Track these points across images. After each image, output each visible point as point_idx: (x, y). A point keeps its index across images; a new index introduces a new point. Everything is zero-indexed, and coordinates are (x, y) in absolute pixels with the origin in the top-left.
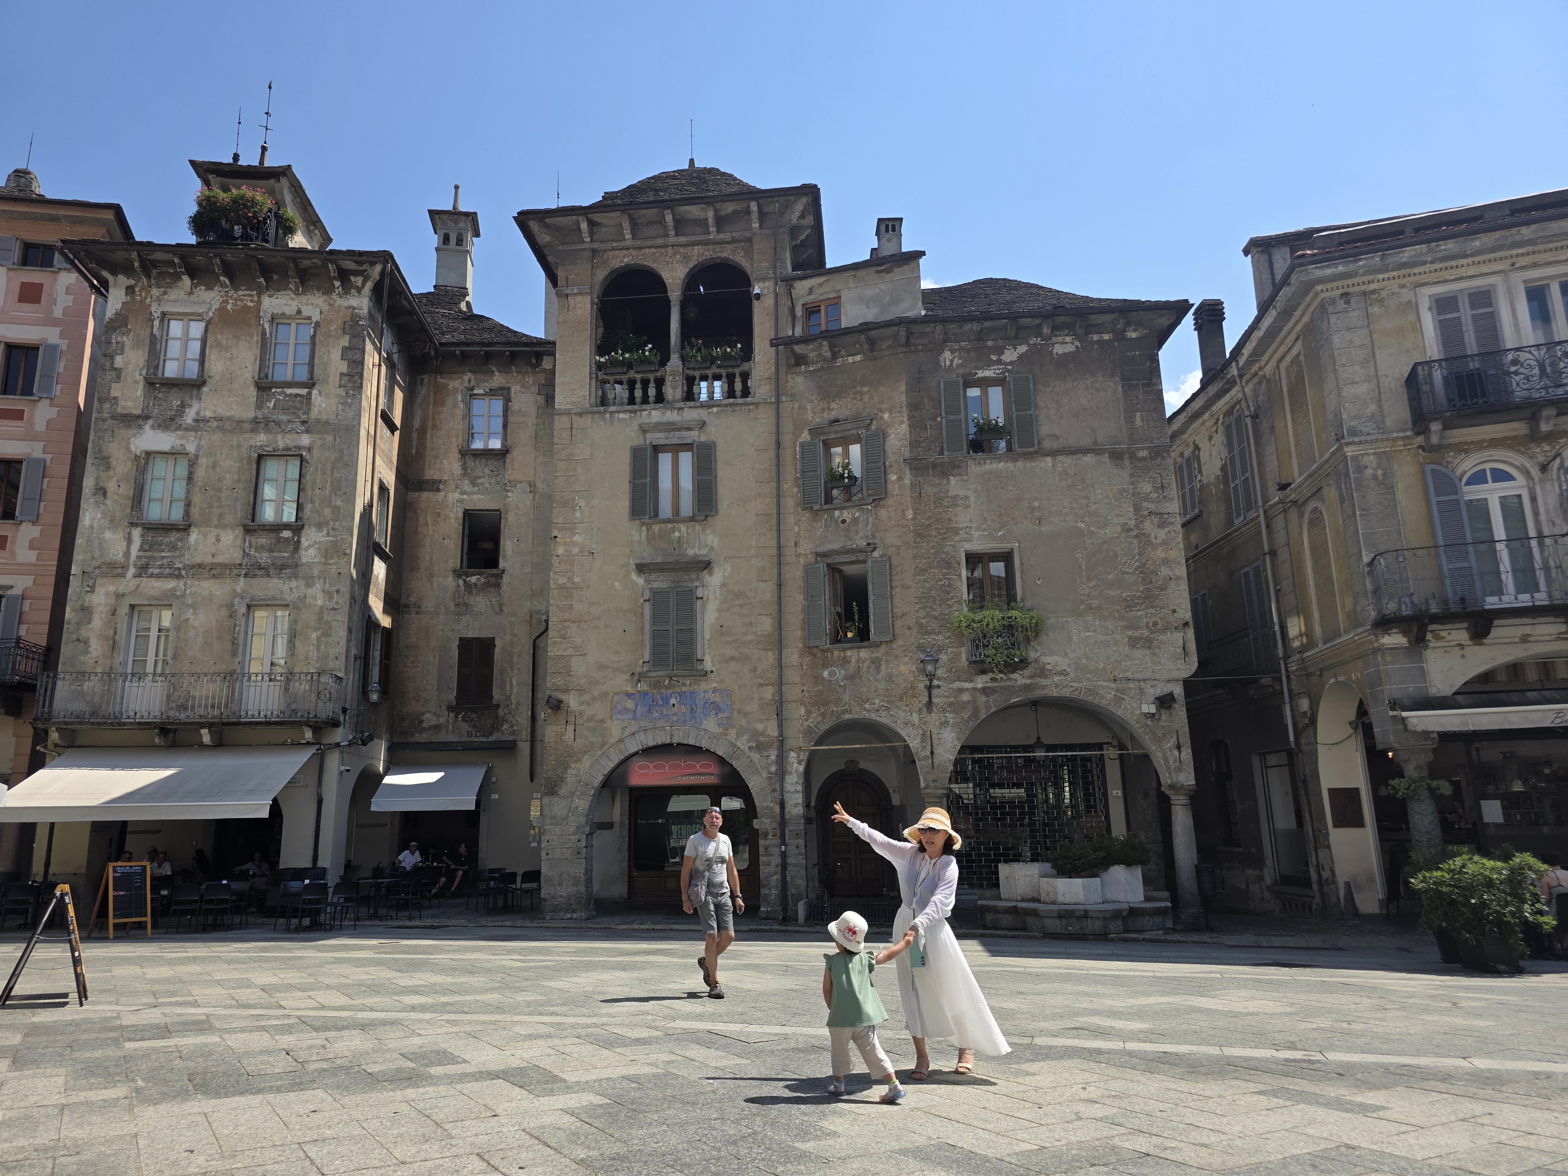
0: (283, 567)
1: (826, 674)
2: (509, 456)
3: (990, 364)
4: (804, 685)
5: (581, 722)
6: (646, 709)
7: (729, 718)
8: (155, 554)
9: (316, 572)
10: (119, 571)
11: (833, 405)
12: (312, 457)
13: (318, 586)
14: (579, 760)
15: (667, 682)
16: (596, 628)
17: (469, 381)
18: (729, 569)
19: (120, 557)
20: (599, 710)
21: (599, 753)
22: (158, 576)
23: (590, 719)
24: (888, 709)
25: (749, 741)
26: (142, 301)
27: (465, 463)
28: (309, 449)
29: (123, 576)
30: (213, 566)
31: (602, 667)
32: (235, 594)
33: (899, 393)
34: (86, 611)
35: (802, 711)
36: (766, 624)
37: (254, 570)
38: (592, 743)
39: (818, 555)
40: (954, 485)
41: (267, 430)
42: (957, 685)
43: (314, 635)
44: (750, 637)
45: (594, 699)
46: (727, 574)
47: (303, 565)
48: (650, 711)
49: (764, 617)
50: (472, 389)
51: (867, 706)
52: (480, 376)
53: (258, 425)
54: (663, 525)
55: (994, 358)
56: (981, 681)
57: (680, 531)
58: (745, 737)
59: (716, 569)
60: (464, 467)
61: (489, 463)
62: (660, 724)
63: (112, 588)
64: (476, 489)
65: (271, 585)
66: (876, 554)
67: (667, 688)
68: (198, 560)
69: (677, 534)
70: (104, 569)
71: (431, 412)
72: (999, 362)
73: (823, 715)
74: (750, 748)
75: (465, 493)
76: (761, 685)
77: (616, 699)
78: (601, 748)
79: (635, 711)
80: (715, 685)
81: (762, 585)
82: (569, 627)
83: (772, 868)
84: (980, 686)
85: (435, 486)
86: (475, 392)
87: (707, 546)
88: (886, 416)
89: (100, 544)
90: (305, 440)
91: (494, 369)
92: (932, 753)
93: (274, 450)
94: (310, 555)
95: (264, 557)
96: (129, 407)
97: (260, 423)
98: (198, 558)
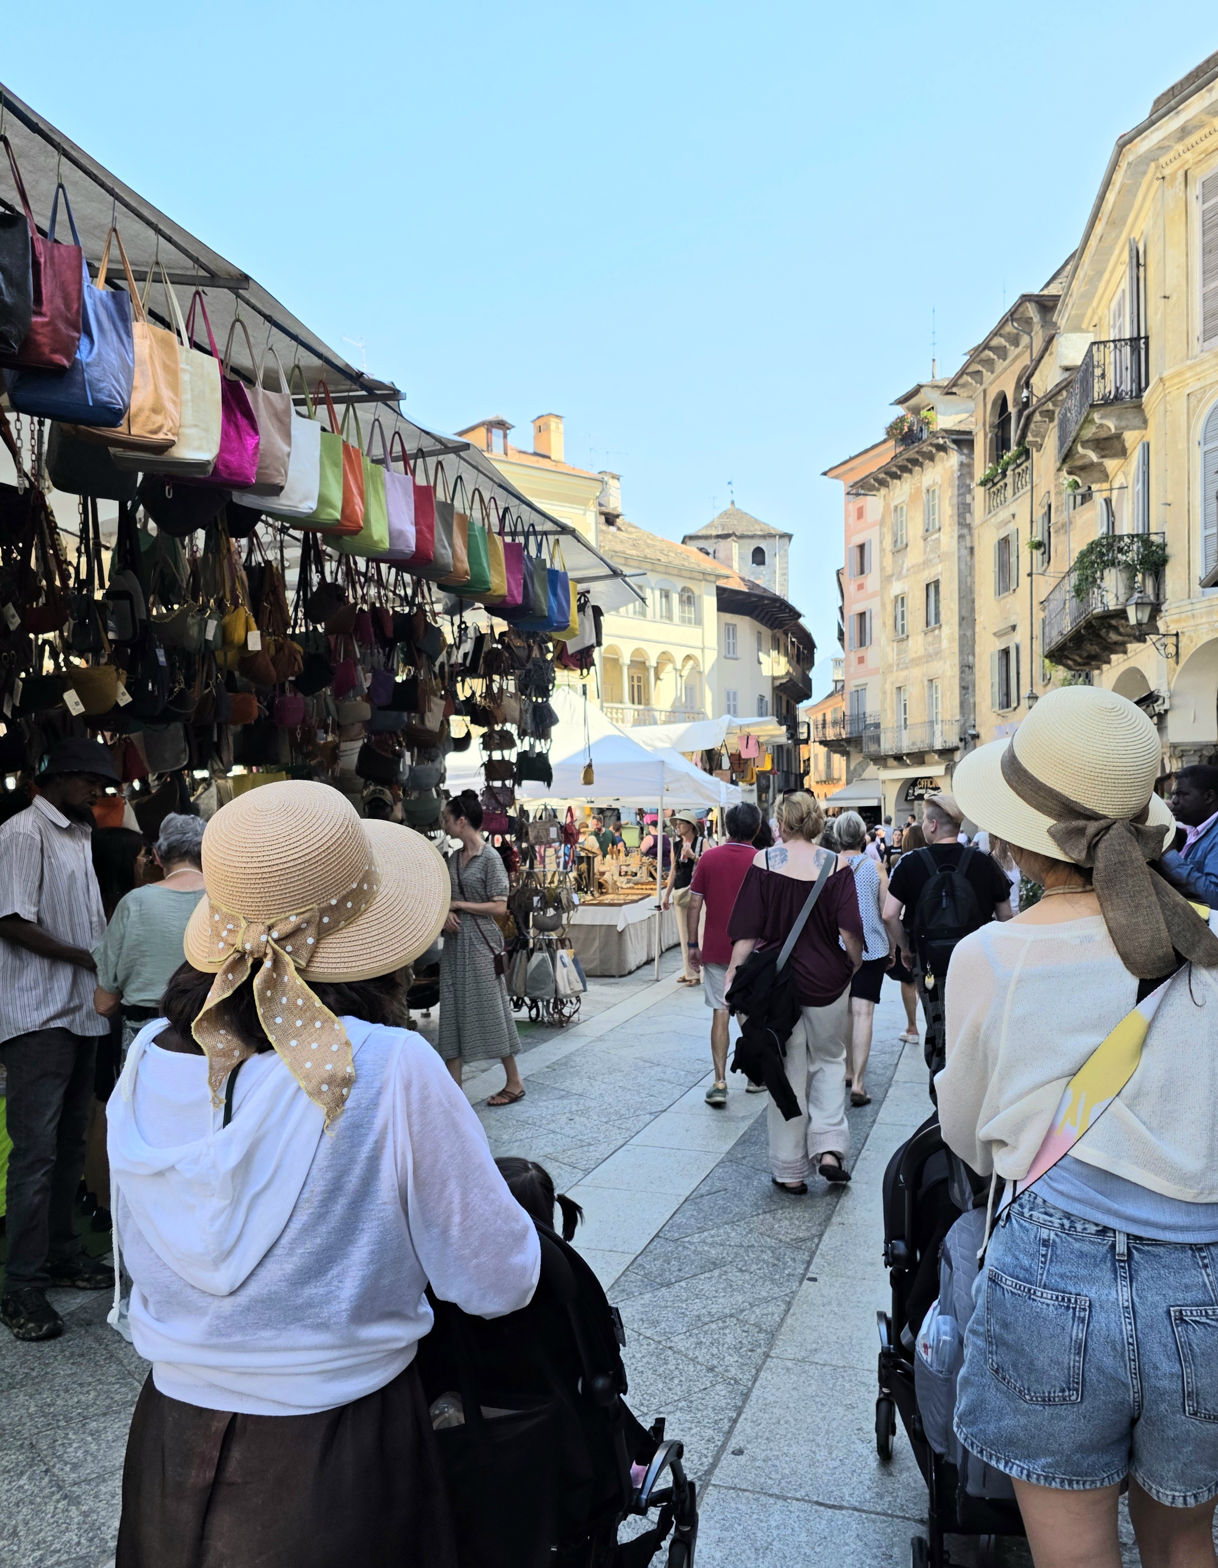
0: (937, 653)
9: (946, 654)
12: (942, 579)
13: (949, 663)
15: (1005, 717)
18: (1023, 629)
19: (891, 661)
26: (888, 501)
28: (941, 574)
29: (893, 671)
30: (916, 659)
32: (923, 674)
34: (885, 694)
37: (929, 657)
41: (928, 567)
45: (988, 731)
46: (1022, 633)
47: (942, 650)
53: (925, 565)
59: (1018, 630)
63: (890, 679)
65: (934, 666)
82: (981, 682)
89: (886, 655)
93: (930, 579)
94: (945, 644)
95: (931, 650)
96: (889, 571)
97: (927, 563)
98: (912, 655)
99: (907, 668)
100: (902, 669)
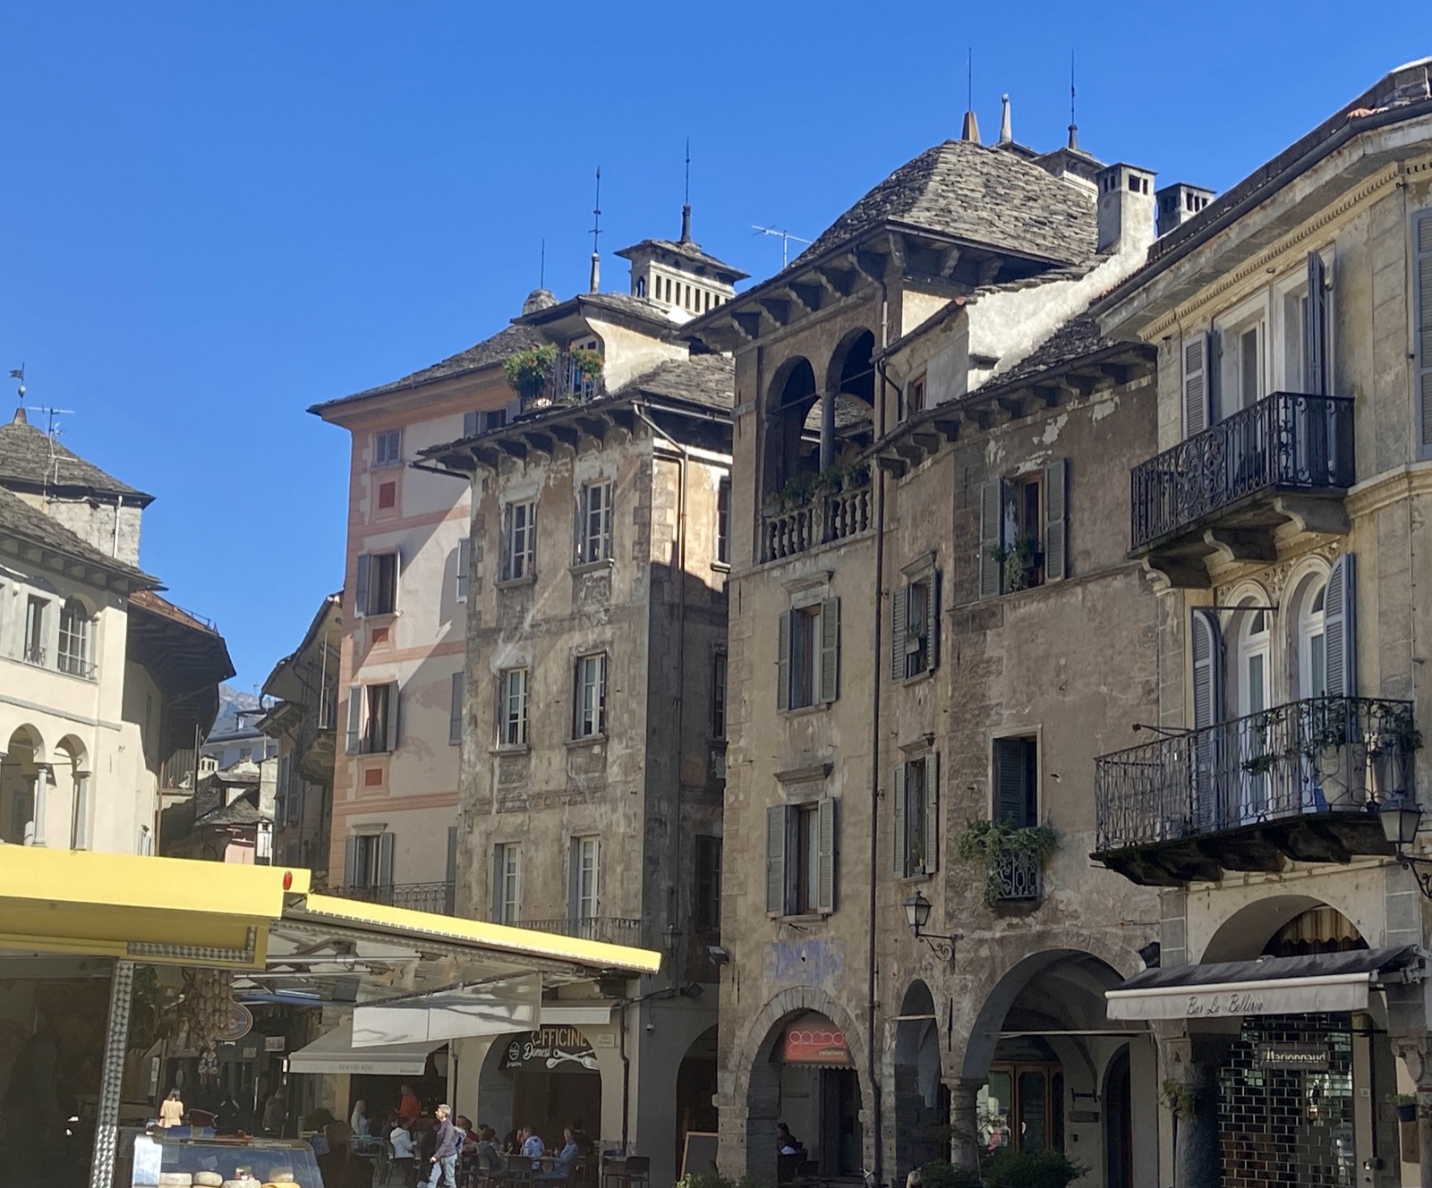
0: (595, 790)
3: (1031, 451)
5: (743, 979)
6: (785, 964)
7: (842, 977)
8: (509, 786)
9: (618, 793)
10: (487, 807)
12: (613, 654)
13: (621, 810)
14: (741, 1027)
16: (752, 859)
18: (847, 774)
19: (488, 795)
20: (754, 964)
21: (754, 1019)
23: (748, 976)
24: (931, 967)
25: (856, 1007)
26: (493, 494)
28: (611, 643)
29: (489, 812)
30: (547, 795)
31: (756, 910)
32: (562, 826)
33: (949, 509)
34: (468, 854)
35: (895, 967)
37: (575, 796)
38: (750, 1005)
39: (903, 750)
40: (990, 643)
41: (581, 626)
42: (978, 934)
43: (619, 870)
44: (862, 867)
45: (751, 951)
46: (845, 781)
47: (610, 785)
48: (787, 967)
51: (922, 965)
53: (574, 621)
54: (800, 720)
55: (1036, 440)
56: (999, 929)
57: (813, 726)
58: (854, 1003)
59: (837, 776)
62: (795, 982)
63: (483, 827)
65: (587, 812)
66: (934, 748)
67: (800, 936)
68: (536, 789)
69: (810, 730)
70: (478, 806)
72: (1041, 446)
73: (905, 973)
74: (857, 1017)
76: (864, 934)
77: (765, 951)
78: (756, 1013)
79: (778, 967)
80: (834, 934)
82: (736, 859)
84: (998, 935)
87: (831, 744)
89: (475, 779)
90: (608, 633)
92: (951, 1027)
93: (587, 650)
94: (614, 773)
95: (581, 780)
96: (489, 620)
97: (576, 619)
98: (537, 786)
99: (524, 810)
100: (511, 811)
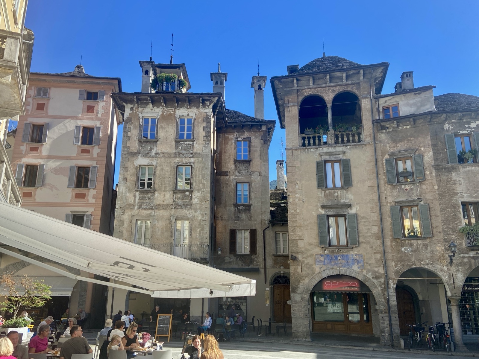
0: (187, 205)
1: (403, 249)
2: (251, 162)
3: (465, 128)
4: (393, 253)
5: (304, 265)
6: (329, 261)
7: (363, 266)
8: (144, 201)
9: (198, 207)
10: (132, 207)
11: (398, 145)
12: (195, 166)
13: (199, 212)
14: (304, 280)
15: (336, 251)
16: (307, 229)
17: (236, 135)
18: (359, 208)
19: (132, 202)
20: (310, 260)
21: (311, 277)
22: (145, 209)
23: (307, 264)
24: (432, 264)
25: (372, 275)
26: (136, 113)
27: (236, 165)
28: (194, 163)
29: (133, 209)
30: (163, 205)
31: (310, 244)
32: (171, 215)
33: (428, 140)
34: (122, 222)
35: (393, 264)
36: (376, 229)
37: (177, 207)
38: (308, 273)
39: (396, 202)
40: (454, 176)
41: (179, 157)
42: (462, 255)
43: (198, 230)
44: (369, 234)
45: (308, 257)
46: (357, 209)
47: (193, 204)
48: (330, 262)
49: (375, 227)
50: (238, 138)
51: (423, 263)
52: (240, 133)
53: (177, 155)
54: (330, 191)
55: (467, 126)
56: (472, 254)
57: (337, 193)
58: (370, 273)
59: (353, 208)
60: (236, 166)
61: (244, 165)
62: (335, 267)
63: (130, 213)
64: (240, 174)
65: (183, 212)
66: (422, 203)
67: (337, 253)
68: (158, 203)
69: (336, 194)
70: (127, 206)
71: (223, 147)
72: (469, 127)
73: (403, 265)
74: (373, 278)
75: (236, 176)
76: (375, 253)
77: (316, 257)
78: (312, 275)
79: (324, 262)
80: (357, 253)
81: (373, 214)
82: (296, 229)
83: (385, 325)
84: (471, 256)
85: (226, 173)
86: (238, 139)
87: (348, 198)
88: (422, 149)
89: (126, 198)
90: (192, 160)
91: (245, 131)
92: (454, 282)
93: (182, 164)
94: (195, 201)
95: (180, 202)
96: (134, 149)
99: (152, 209)
